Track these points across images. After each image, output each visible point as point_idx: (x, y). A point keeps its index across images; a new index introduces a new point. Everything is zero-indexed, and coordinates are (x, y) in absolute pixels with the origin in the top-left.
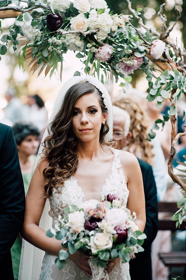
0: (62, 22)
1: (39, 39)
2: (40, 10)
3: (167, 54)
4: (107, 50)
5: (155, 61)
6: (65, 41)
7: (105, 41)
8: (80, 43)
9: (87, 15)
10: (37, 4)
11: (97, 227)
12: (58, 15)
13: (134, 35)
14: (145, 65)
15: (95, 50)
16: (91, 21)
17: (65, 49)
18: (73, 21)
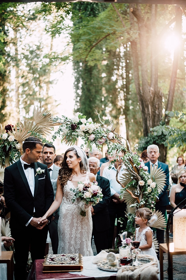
0: (77, 127)
1: (68, 133)
2: (69, 123)
3: (114, 137)
4: (92, 137)
5: (110, 140)
6: (78, 133)
7: (92, 133)
8: (83, 134)
9: (86, 124)
10: (67, 121)
11: (87, 190)
12: (75, 124)
13: (102, 131)
14: (106, 141)
15: (88, 136)
16: (87, 127)
17: (78, 136)
18: (80, 126)
